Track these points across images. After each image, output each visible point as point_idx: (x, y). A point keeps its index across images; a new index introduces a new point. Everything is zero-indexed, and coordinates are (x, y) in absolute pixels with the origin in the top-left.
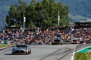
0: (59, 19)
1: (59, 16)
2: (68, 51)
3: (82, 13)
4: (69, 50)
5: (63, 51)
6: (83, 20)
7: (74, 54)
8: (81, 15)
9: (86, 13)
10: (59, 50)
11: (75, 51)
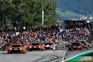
0: (43, 16)
1: (43, 12)
2: (55, 59)
3: (74, 9)
4: (56, 57)
5: (48, 59)
6: (76, 17)
8: (73, 11)
9: (79, 8)
10: (43, 57)
11: (65, 59)
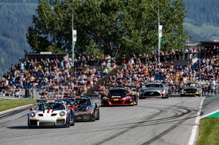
0: (160, 35)
1: (160, 27)
2: (184, 114)
3: (217, 19)
4: (185, 111)
5: (170, 113)
7: (197, 120)
10: (161, 111)
11: (202, 114)
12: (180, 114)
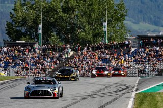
2: (123, 90)
3: (151, 19)
4: (125, 87)
5: (113, 89)
6: (154, 32)
7: (133, 94)
8: (150, 23)
9: (158, 18)
11: (137, 90)
12: (120, 89)
